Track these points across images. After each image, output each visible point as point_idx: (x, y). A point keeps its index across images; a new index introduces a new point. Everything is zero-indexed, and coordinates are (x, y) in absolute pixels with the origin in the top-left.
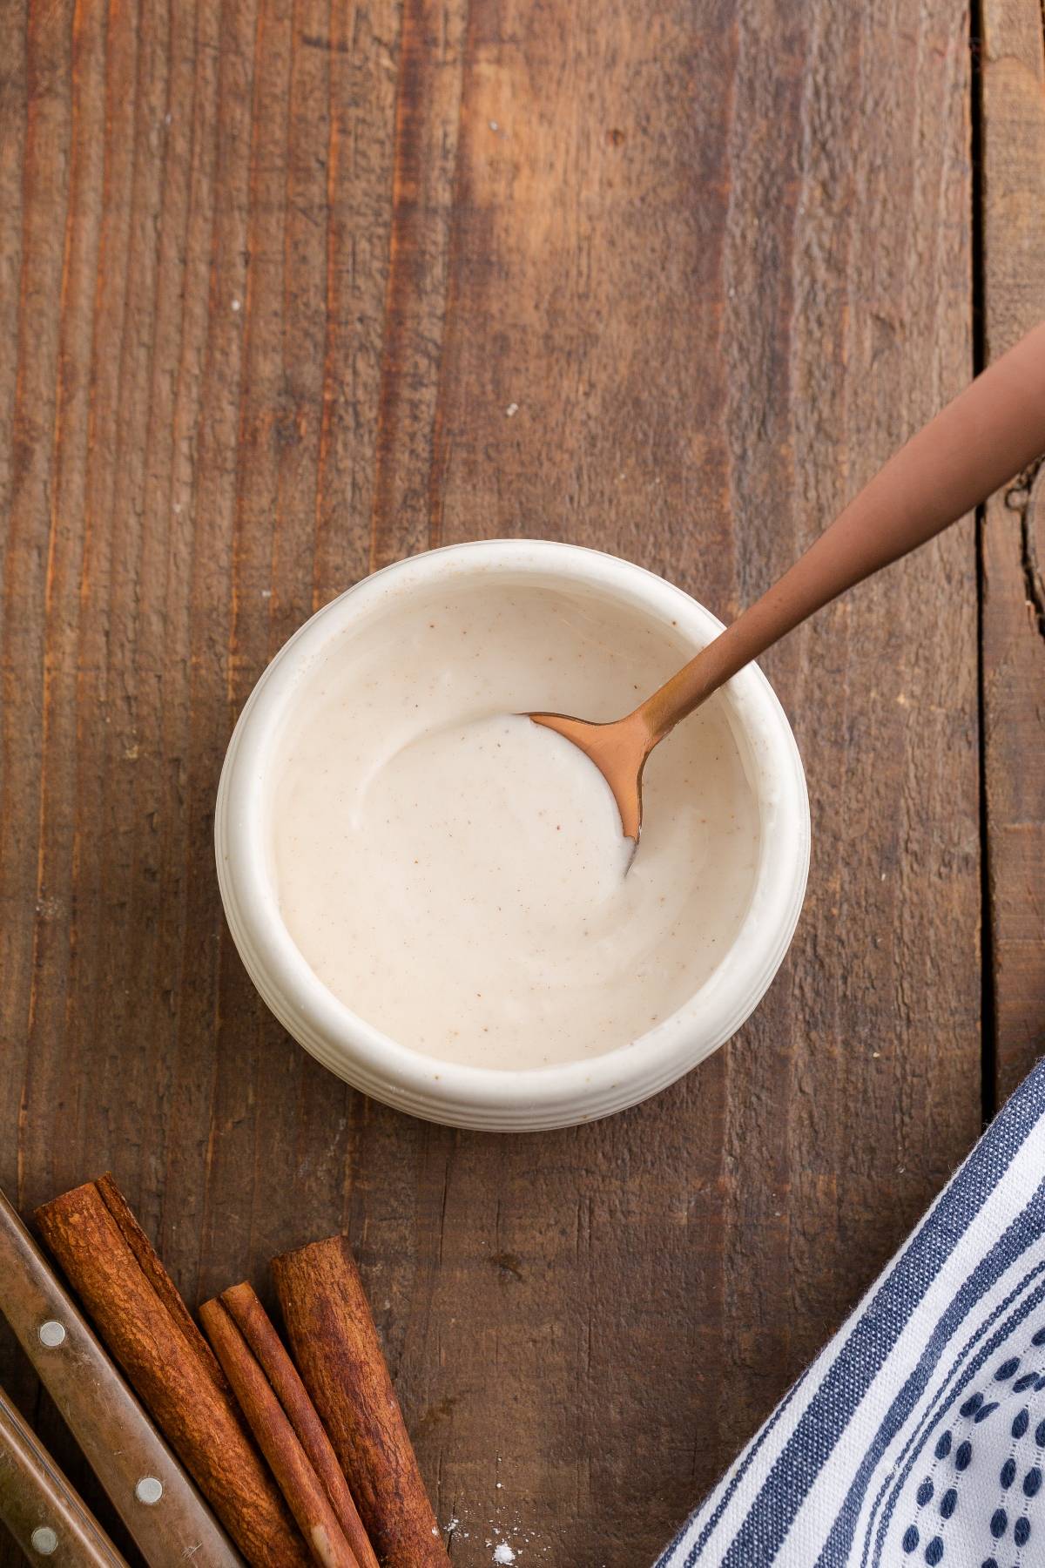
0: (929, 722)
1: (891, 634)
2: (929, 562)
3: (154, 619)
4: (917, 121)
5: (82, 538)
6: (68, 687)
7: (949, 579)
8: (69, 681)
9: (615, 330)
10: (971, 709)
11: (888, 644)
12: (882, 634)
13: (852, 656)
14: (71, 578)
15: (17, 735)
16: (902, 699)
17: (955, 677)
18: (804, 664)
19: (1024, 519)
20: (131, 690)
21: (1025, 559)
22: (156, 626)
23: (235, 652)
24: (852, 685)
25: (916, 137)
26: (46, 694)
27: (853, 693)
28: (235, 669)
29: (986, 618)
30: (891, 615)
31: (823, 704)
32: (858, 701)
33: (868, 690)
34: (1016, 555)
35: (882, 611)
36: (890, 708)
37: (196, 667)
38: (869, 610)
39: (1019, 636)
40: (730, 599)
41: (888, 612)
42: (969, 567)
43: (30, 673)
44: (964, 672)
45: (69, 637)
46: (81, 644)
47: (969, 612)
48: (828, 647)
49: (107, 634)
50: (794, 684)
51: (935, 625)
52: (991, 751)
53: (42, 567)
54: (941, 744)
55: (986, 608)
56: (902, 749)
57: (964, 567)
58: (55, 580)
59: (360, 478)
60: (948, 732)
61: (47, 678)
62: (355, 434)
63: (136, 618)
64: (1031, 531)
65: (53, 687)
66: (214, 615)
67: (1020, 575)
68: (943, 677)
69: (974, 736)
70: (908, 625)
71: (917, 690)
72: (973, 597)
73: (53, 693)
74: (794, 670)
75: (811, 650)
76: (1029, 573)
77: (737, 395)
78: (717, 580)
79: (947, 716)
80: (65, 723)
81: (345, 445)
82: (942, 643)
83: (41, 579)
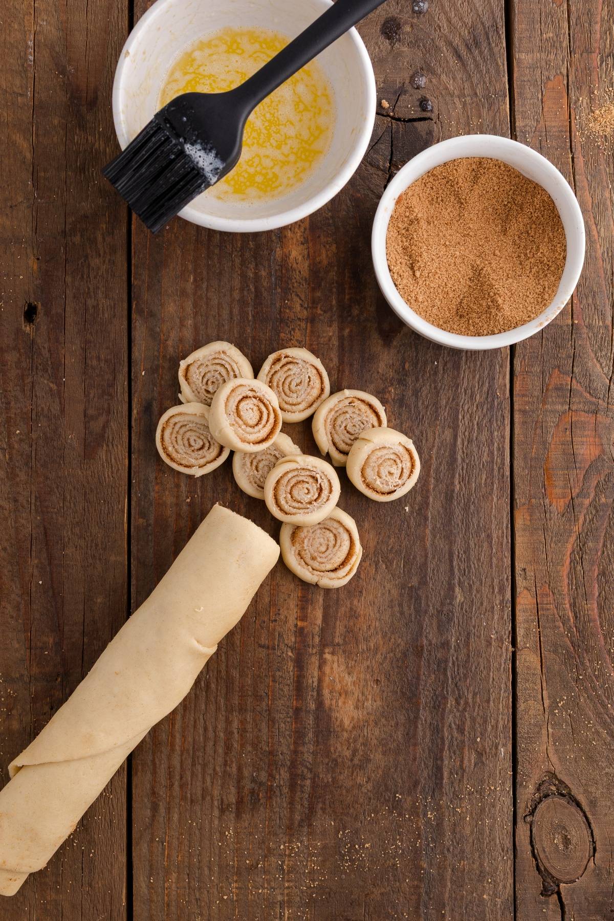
0: (495, 905)
1: (481, 872)
2: (495, 844)
3: (206, 869)
4: (491, 674)
5: (178, 838)
6: (174, 895)
7: (503, 850)
8: (174, 893)
9: (377, 757)
10: (511, 899)
11: (480, 875)
12: (478, 872)
13: (467, 881)
14: (174, 853)
15: (155, 913)
16: (485, 896)
17: (505, 887)
18: (449, 884)
19: (531, 826)
20: (198, 896)
21: (531, 842)
22: (206, 871)
23: (236, 882)
24: (467, 891)
25: (491, 680)
26: (166, 898)
27: (467, 895)
28: (236, 888)
29: (516, 864)
30: (481, 865)
31: (456, 899)
32: (469, 897)
33: (473, 893)
34: (528, 841)
35: (478, 863)
36: (482, 901)
37: (222, 888)
38: (473, 863)
39: (529, 871)
40: (421, 860)
41: (480, 863)
42: (510, 846)
43: (160, 890)
44: (508, 885)
45: (174, 875)
46: (178, 879)
47: (510, 863)
48: (458, 878)
49: (188, 875)
50: (445, 891)
51: (497, 868)
52: (518, 915)
53: (163, 849)
54: (500, 913)
55: (517, 861)
56: (485, 915)
57: (508, 845)
58: (168, 854)
59: (282, 815)
60: (503, 908)
61: (166, 892)
62: (280, 799)
63: (199, 869)
64: (534, 832)
65: (168, 895)
66: (228, 868)
67: (530, 847)
68: (500, 887)
69: (512, 909)
70: (487, 868)
71: (491, 893)
72: (512, 857)
73: (168, 898)
74: (445, 886)
75: (451, 879)
76: (532, 846)
77: (424, 782)
78: (416, 853)
79: (502, 902)
80: (173, 909)
81: (276, 802)
82: (500, 876)
83: (163, 854)
